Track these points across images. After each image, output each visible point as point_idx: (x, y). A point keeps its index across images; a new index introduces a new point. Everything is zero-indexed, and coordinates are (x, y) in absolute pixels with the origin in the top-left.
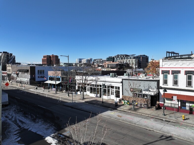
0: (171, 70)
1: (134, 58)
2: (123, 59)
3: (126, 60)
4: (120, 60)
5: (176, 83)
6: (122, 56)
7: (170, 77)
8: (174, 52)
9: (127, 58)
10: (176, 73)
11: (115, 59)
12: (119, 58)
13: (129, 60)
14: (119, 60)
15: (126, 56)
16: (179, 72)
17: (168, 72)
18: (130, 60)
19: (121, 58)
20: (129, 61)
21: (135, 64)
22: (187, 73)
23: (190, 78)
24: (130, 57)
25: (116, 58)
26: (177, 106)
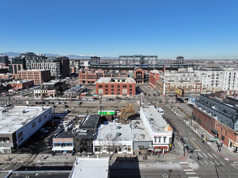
0: (158, 136)
1: (54, 61)
2: (39, 62)
3: (43, 63)
4: (36, 63)
5: (159, 141)
6: (37, 58)
7: (158, 139)
8: (96, 57)
9: (45, 61)
10: (160, 137)
11: (27, 61)
12: (32, 61)
13: (47, 63)
14: (34, 63)
15: (42, 58)
16: (161, 137)
17: (157, 137)
18: (50, 63)
19: (36, 61)
20: (49, 65)
21: (56, 69)
22: (164, 137)
23: (165, 139)
24: (48, 60)
25: (29, 60)
26: (160, 151)
